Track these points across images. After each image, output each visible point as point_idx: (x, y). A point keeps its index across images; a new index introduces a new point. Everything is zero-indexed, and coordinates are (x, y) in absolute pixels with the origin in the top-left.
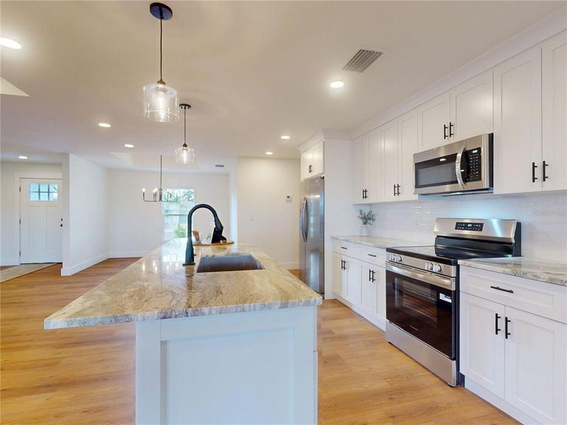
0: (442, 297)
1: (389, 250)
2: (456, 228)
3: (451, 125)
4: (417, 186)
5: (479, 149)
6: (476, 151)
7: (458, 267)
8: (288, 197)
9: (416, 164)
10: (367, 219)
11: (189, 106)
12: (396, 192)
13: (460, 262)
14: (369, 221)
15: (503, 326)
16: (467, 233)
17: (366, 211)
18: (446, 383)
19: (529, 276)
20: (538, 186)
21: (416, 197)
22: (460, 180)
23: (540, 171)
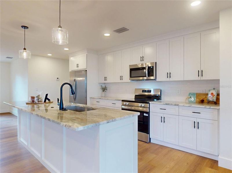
0: (145, 114)
1: (123, 101)
2: (142, 92)
3: (143, 57)
4: (131, 77)
5: (153, 67)
6: (152, 67)
7: (149, 104)
8: (58, 78)
9: (130, 69)
10: (104, 89)
11: (27, 28)
12: (121, 79)
13: (150, 102)
14: (105, 90)
15: (163, 120)
16: (146, 93)
17: (104, 86)
18: (146, 142)
19: (170, 104)
20: (168, 79)
21: (130, 81)
22: (147, 76)
23: (169, 75)
